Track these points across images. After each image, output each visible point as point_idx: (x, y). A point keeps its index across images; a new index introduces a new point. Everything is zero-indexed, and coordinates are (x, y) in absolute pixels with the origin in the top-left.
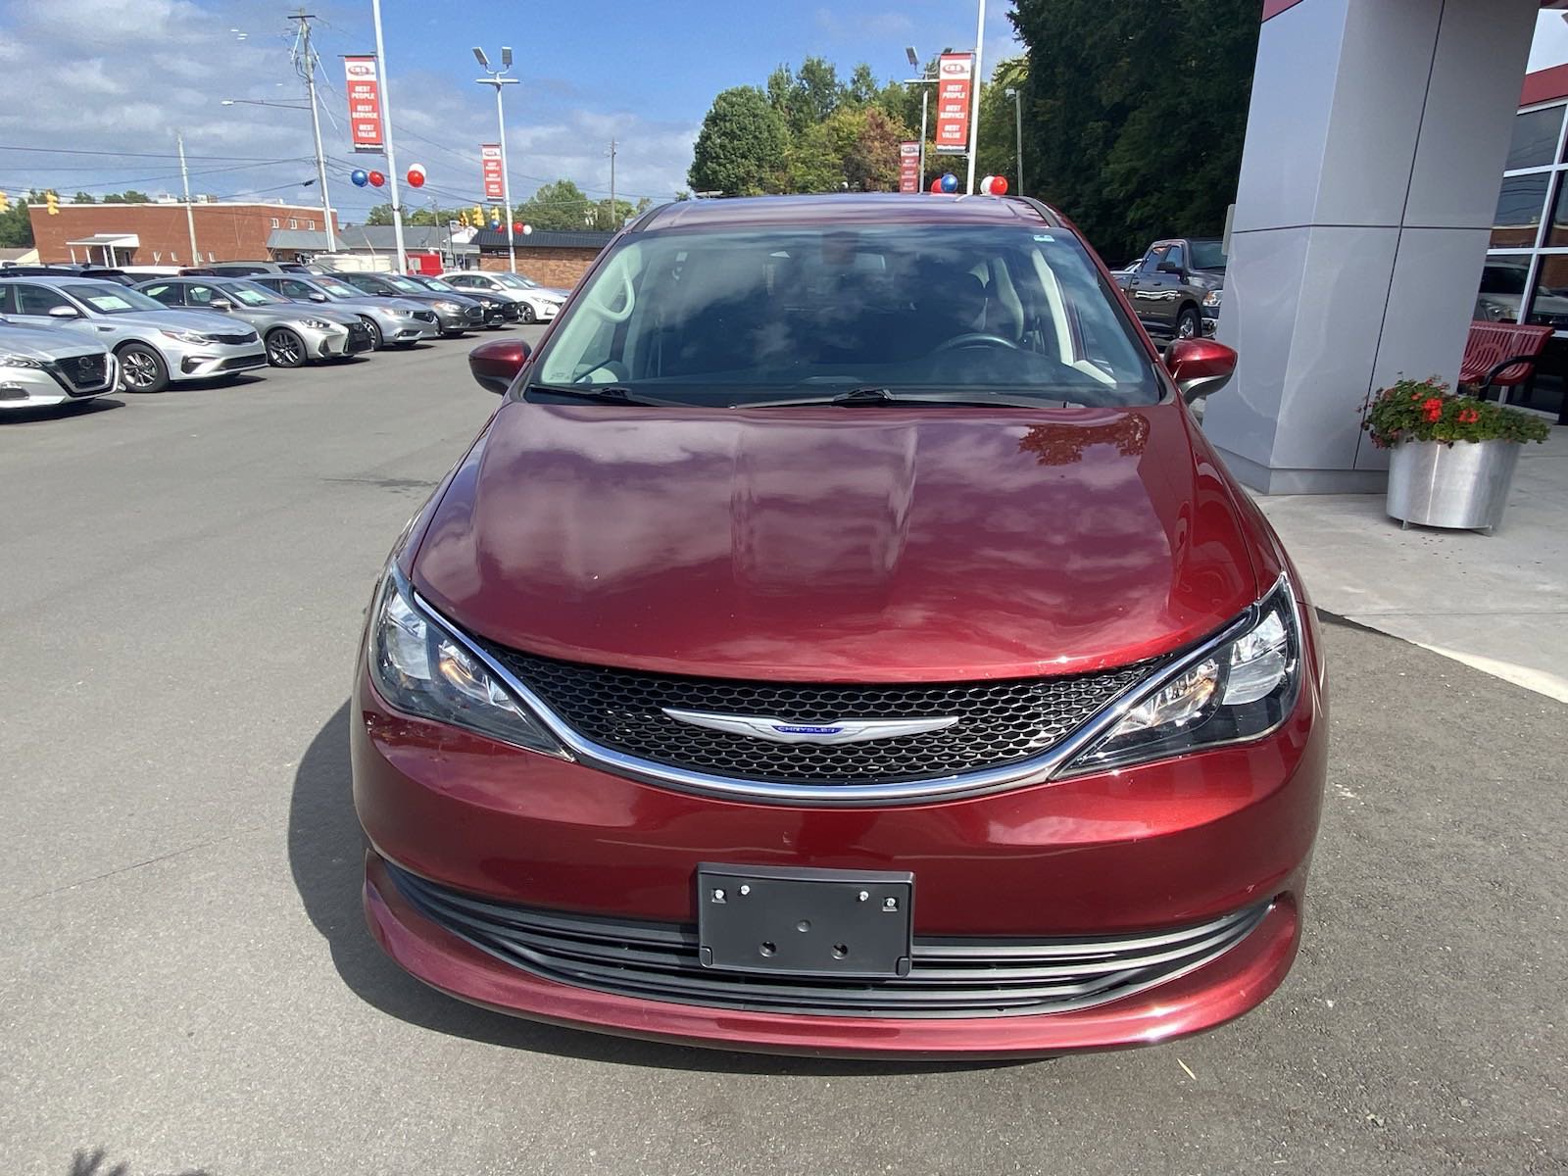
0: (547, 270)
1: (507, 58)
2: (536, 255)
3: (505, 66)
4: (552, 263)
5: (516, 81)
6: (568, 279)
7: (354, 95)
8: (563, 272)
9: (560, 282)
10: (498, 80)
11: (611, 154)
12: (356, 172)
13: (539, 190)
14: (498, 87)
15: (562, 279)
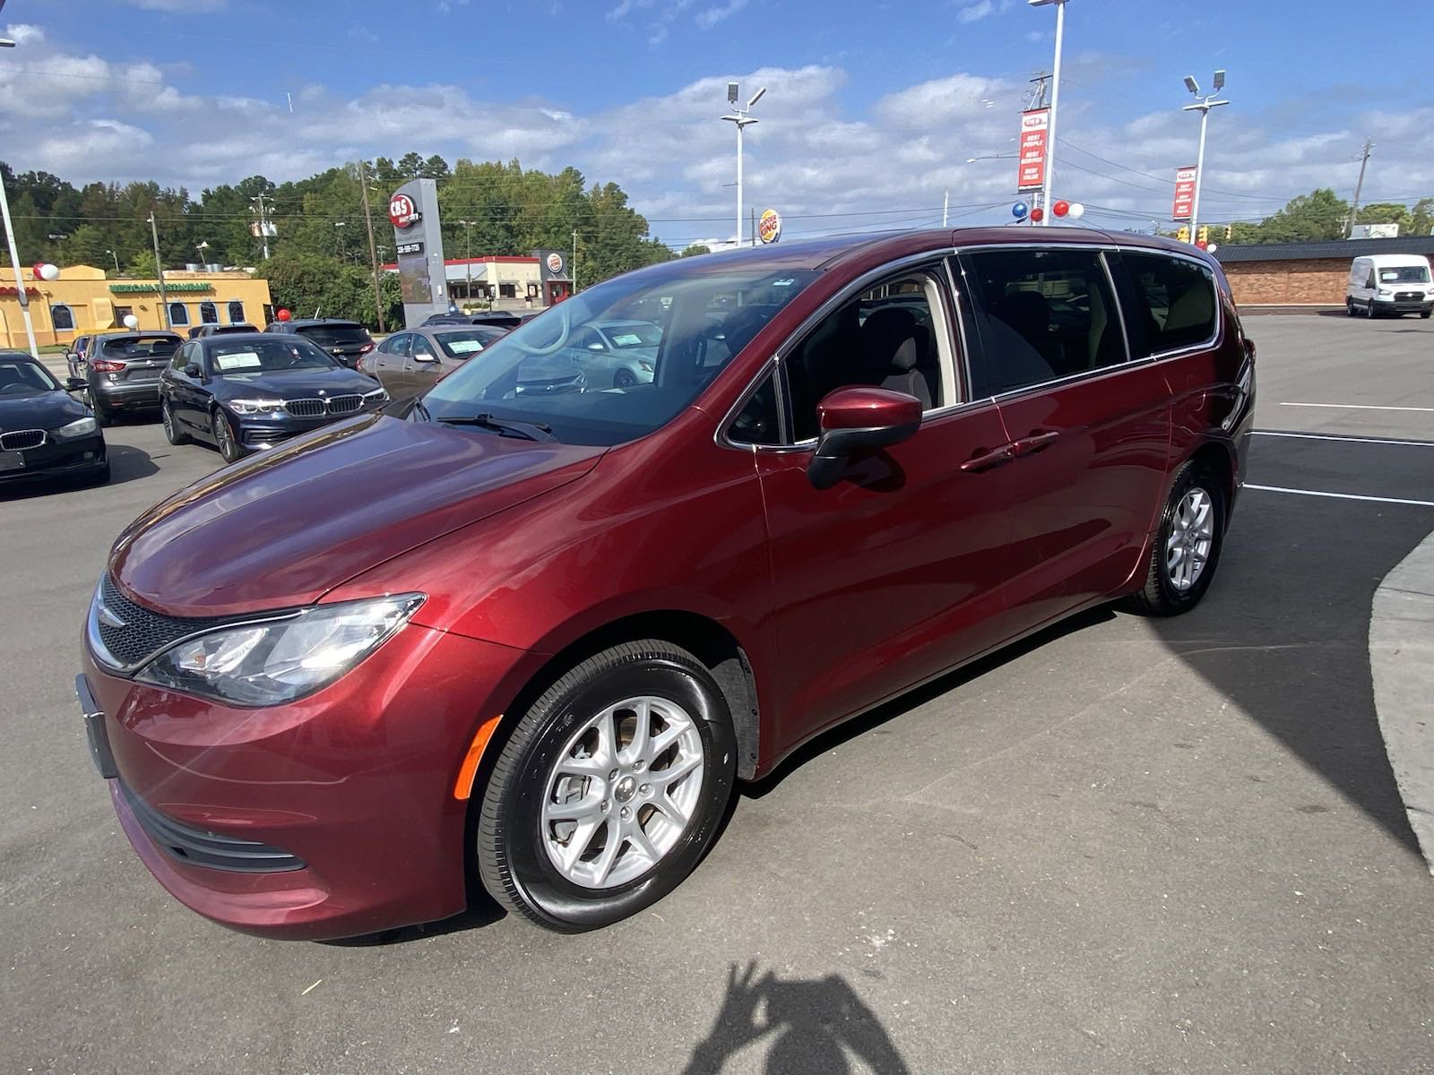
0: (1244, 284)
1: (1219, 81)
2: (1235, 270)
3: (1216, 89)
4: (1252, 278)
5: (1226, 102)
6: (1268, 292)
7: (1025, 144)
8: (1263, 286)
9: (1257, 296)
10: (1206, 105)
11: (1363, 157)
12: (1017, 205)
13: (1290, 202)
14: (1205, 110)
15: (1259, 293)
